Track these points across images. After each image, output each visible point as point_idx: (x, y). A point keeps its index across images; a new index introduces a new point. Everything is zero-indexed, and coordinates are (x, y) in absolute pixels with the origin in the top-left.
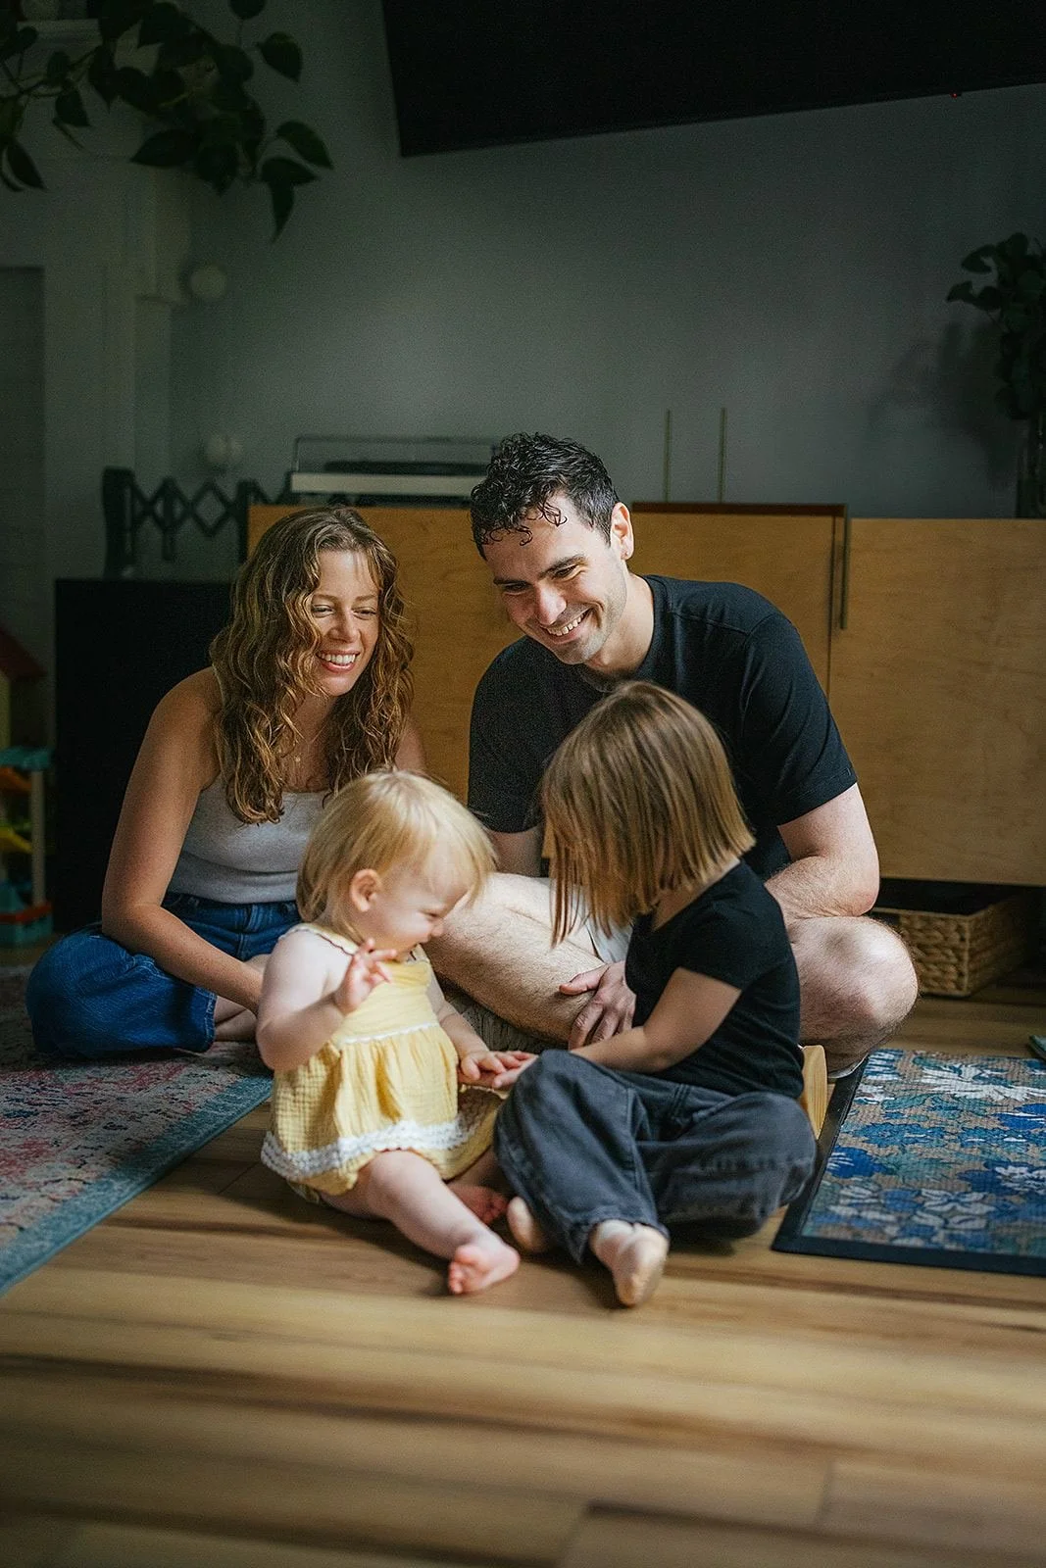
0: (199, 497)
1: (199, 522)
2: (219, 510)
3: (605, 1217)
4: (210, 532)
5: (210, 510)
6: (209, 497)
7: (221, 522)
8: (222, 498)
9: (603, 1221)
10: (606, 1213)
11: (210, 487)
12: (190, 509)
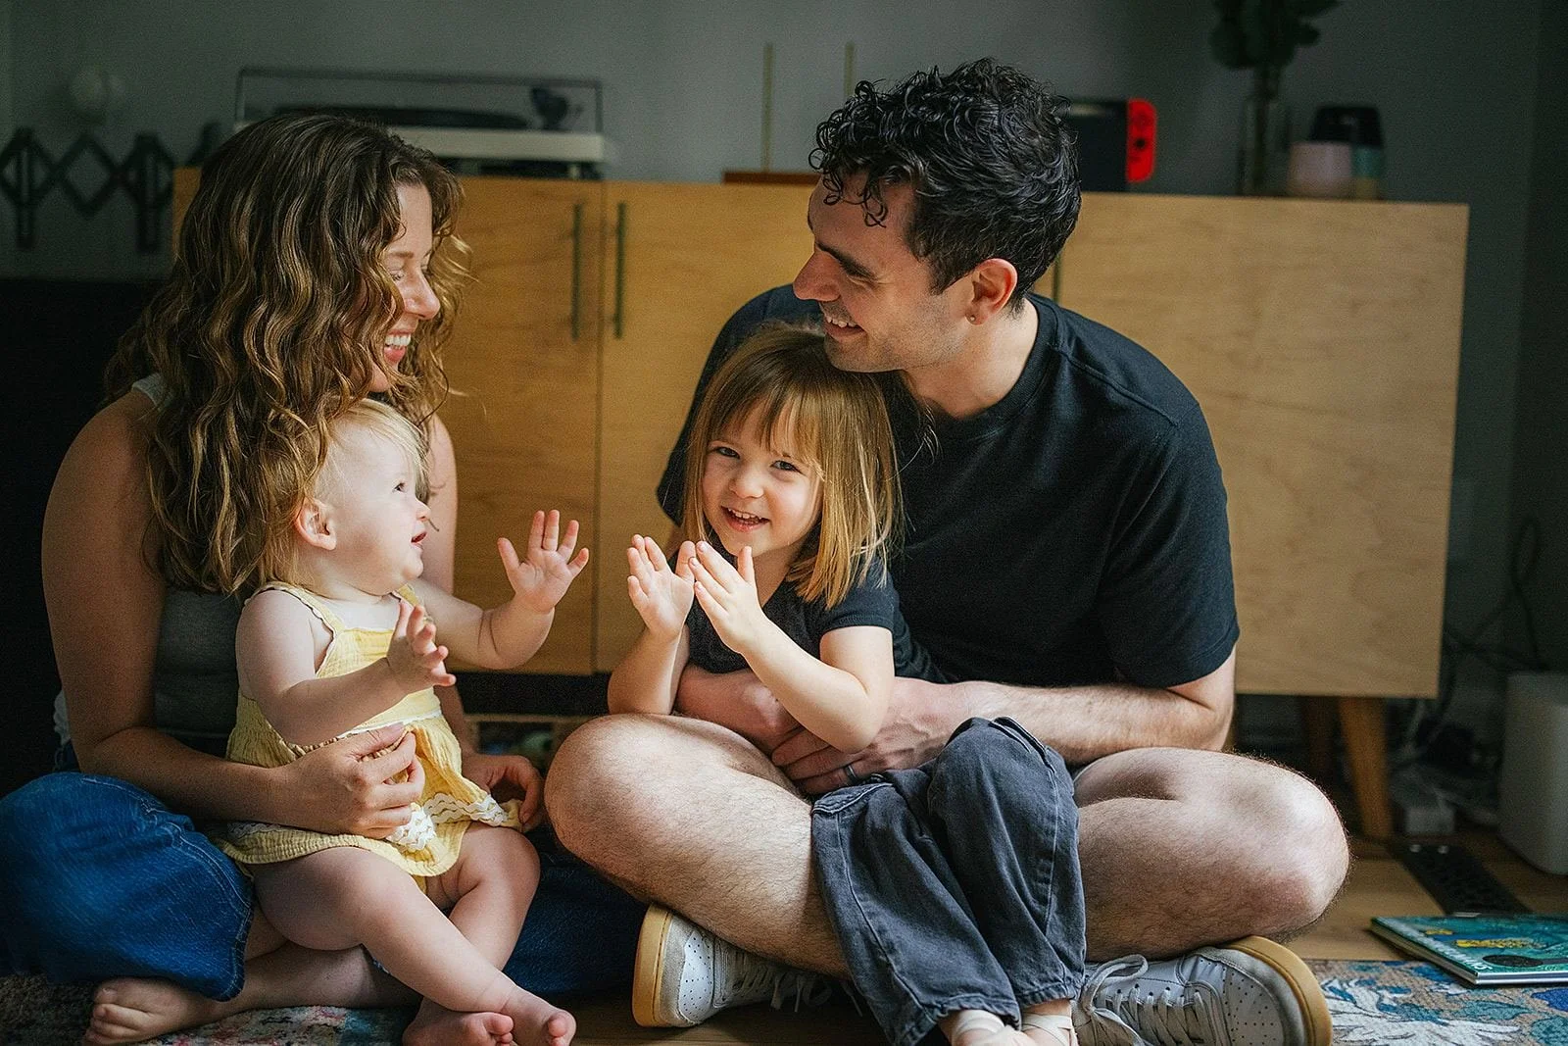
0: (71, 157)
1: (71, 191)
2: (102, 176)
3: (966, 1005)
4: (88, 208)
5: (88, 175)
6: (87, 158)
7: (104, 194)
8: (105, 159)
9: (964, 1009)
10: (968, 999)
11: (85, 142)
12: (58, 172)
